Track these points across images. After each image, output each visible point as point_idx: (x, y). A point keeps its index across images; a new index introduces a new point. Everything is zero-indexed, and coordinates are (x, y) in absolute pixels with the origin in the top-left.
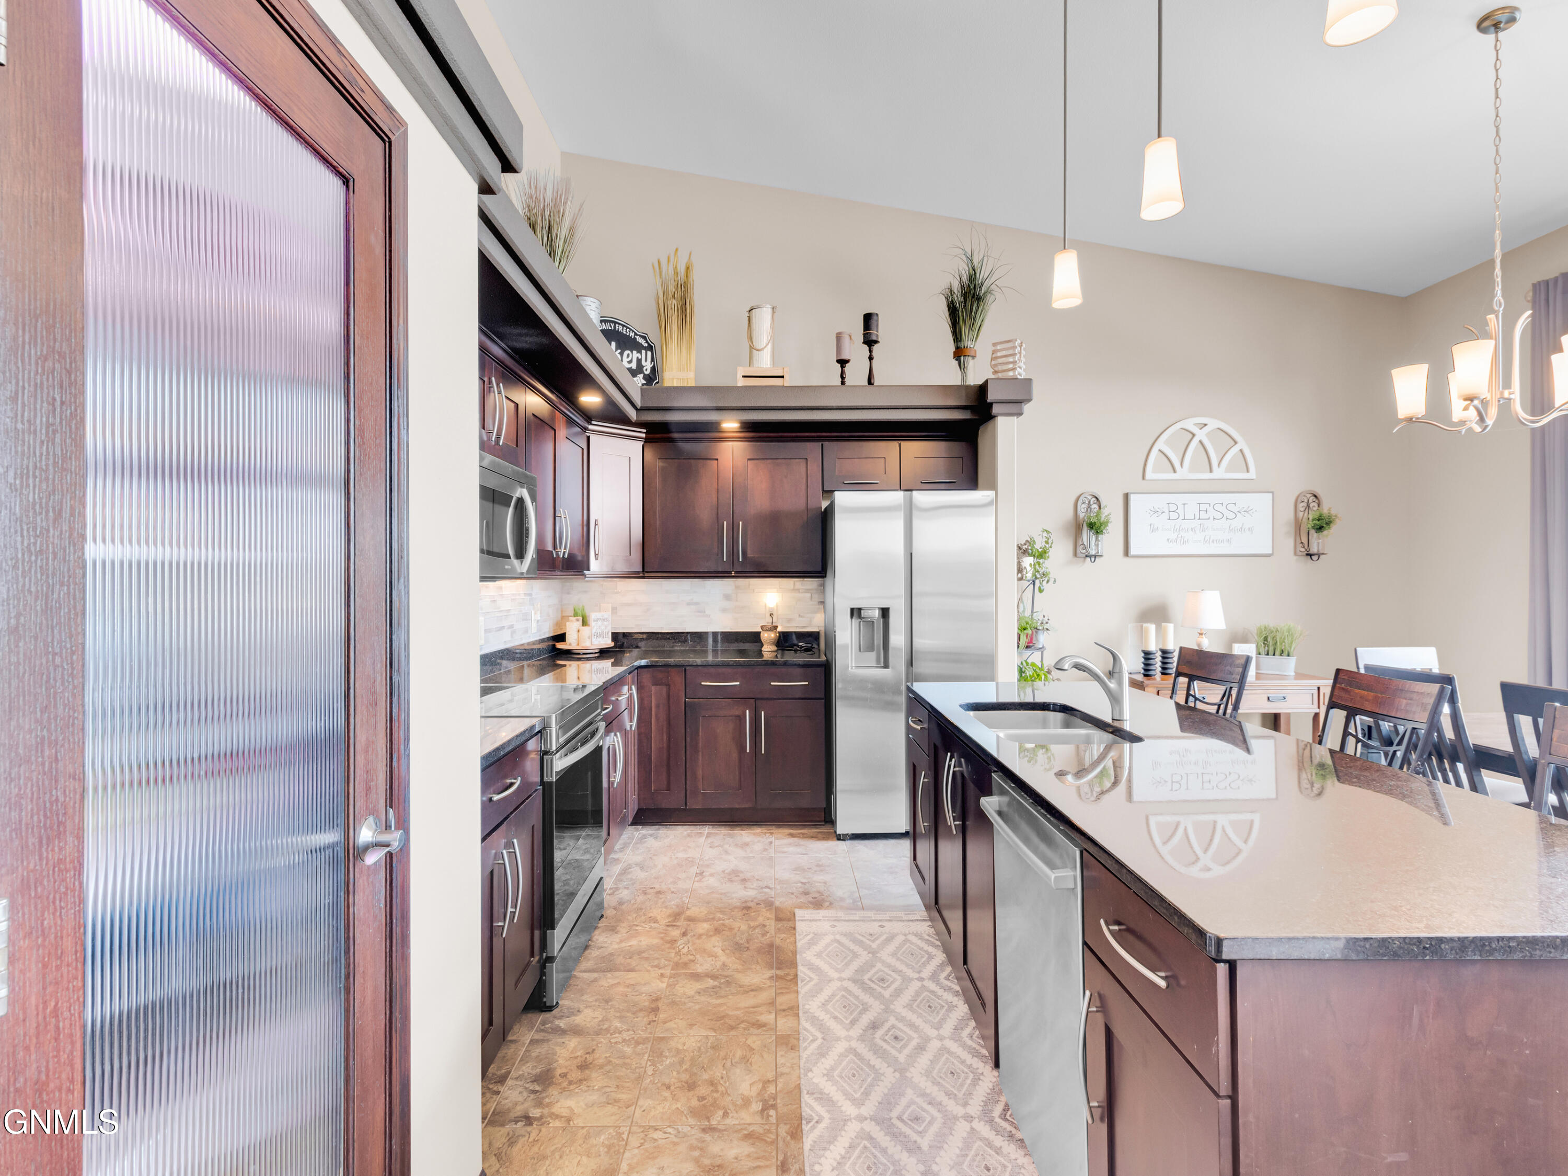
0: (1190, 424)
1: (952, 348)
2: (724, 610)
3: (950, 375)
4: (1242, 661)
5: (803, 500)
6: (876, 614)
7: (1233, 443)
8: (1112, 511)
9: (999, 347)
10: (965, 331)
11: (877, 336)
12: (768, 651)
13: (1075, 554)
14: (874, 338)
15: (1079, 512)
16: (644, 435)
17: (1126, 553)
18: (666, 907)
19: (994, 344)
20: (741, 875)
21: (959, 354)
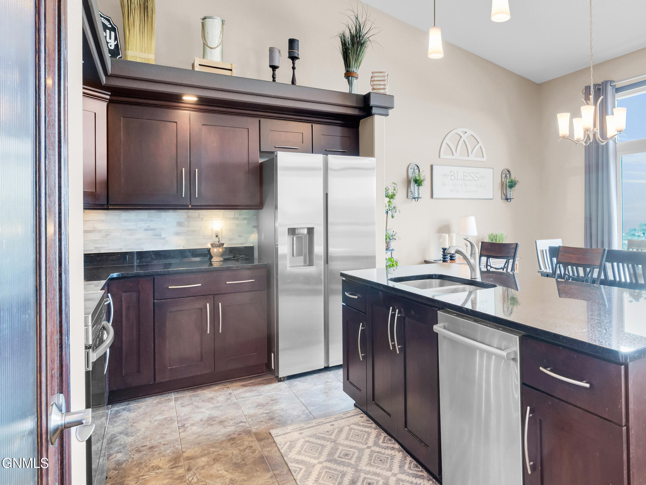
0: (460, 131)
1: (344, 71)
2: (178, 234)
3: (343, 87)
4: (514, 246)
5: (246, 157)
6: (305, 231)
7: (477, 143)
8: (425, 174)
9: (376, 75)
10: (352, 62)
11: (298, 54)
12: (217, 261)
13: (407, 197)
14: (296, 55)
15: (409, 174)
16: (108, 97)
17: (432, 197)
18: (163, 456)
19: (373, 73)
20: (217, 419)
21: (349, 75)
